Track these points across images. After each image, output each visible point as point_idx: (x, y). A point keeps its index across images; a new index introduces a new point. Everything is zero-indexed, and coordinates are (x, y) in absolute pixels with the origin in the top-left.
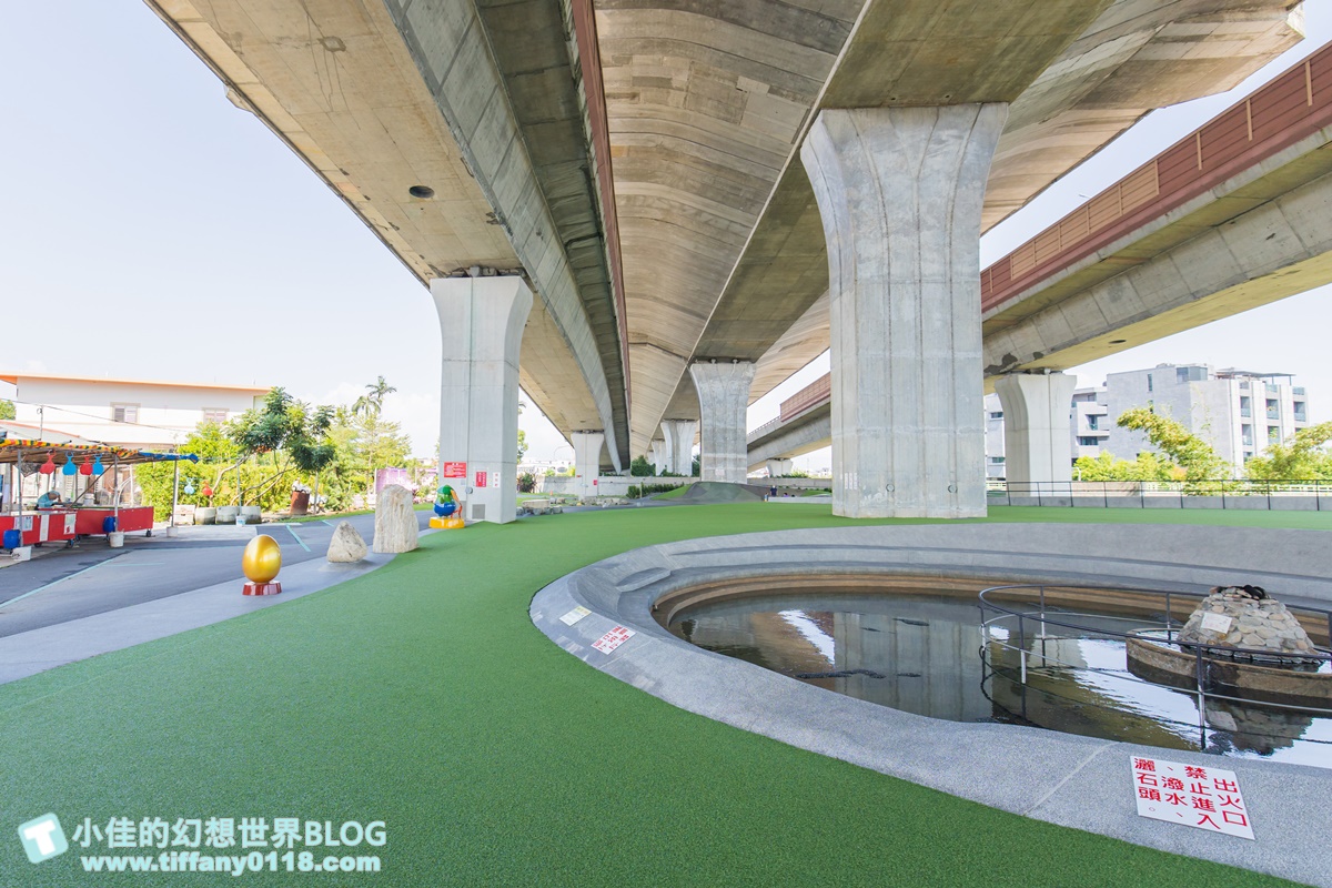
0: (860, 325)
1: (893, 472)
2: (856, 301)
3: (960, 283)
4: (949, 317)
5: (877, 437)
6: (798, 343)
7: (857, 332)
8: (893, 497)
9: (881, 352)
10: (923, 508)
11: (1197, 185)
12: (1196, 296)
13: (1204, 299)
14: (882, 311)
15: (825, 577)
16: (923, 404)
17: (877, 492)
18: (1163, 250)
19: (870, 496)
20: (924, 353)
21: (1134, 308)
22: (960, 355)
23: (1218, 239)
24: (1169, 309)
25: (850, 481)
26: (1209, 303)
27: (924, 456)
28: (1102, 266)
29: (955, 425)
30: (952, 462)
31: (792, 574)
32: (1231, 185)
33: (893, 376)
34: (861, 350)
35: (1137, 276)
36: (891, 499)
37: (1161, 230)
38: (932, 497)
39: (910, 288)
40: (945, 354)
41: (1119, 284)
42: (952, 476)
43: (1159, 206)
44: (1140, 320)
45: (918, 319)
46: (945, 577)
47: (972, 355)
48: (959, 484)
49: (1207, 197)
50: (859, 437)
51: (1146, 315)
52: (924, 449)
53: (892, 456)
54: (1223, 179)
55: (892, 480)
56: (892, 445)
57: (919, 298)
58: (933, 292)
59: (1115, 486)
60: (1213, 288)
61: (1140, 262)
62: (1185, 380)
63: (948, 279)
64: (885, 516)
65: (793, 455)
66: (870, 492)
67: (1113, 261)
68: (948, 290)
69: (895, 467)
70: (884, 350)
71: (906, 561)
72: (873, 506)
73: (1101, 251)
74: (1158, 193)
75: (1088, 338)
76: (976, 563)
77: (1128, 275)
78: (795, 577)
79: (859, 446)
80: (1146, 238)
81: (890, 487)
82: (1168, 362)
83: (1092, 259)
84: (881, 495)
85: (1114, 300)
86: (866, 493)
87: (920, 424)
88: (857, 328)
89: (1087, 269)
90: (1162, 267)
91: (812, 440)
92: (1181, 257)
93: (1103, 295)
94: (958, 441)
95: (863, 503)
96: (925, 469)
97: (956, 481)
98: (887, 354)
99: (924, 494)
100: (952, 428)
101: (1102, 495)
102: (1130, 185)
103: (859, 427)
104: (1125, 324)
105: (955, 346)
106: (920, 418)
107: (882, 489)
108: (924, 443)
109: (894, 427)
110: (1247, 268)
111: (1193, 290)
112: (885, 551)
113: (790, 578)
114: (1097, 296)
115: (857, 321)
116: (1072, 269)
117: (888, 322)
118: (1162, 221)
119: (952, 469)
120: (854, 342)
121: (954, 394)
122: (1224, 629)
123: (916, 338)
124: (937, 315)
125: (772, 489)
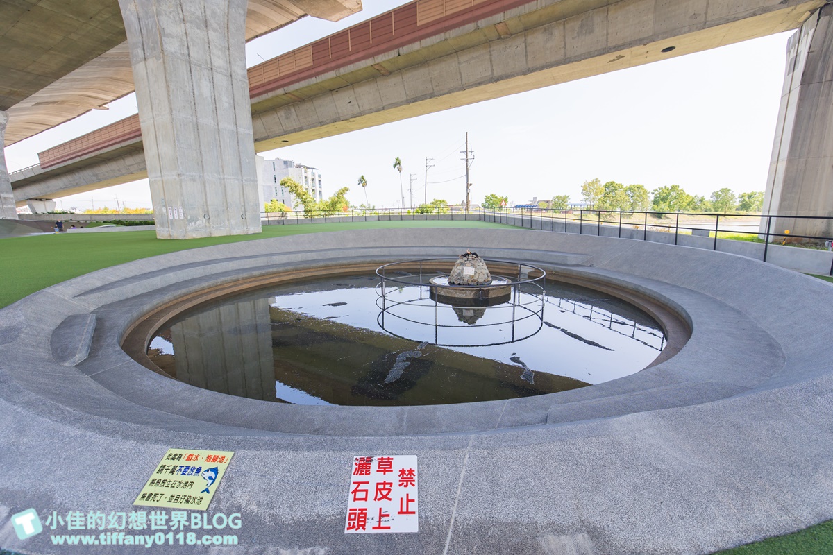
0: (171, 90)
1: (207, 206)
2: (165, 68)
3: (237, 80)
4: (232, 102)
5: (194, 180)
6: (54, 102)
7: (169, 96)
8: (209, 223)
9: (190, 117)
10: (228, 229)
11: (329, 66)
12: (322, 124)
13: (324, 126)
14: (187, 84)
15: (226, 285)
16: (222, 160)
17: (198, 220)
18: (310, 97)
19: (193, 223)
20: (219, 124)
21: (296, 125)
22: (241, 130)
23: (331, 98)
24: (311, 128)
25: (177, 213)
26: (325, 128)
27: (226, 196)
28: (284, 97)
29: (242, 176)
30: (242, 199)
31: (203, 289)
32: (343, 71)
33: (200, 136)
34: (174, 112)
35: (297, 107)
36: (208, 225)
37: (313, 85)
38: (233, 222)
39: (206, 72)
40: (231, 127)
41: (289, 110)
42: (243, 208)
43: (313, 71)
44: (298, 131)
45: (213, 97)
46: (296, 270)
47: (247, 131)
48: (247, 213)
49: (332, 74)
50: (181, 180)
51: (301, 129)
52: (225, 190)
53: (206, 195)
54: (338, 67)
55: (208, 212)
56: (205, 187)
57: (212, 81)
58: (221, 80)
59: (273, 214)
60: (328, 122)
61: (299, 100)
62: (287, 167)
63: (229, 74)
64: (205, 236)
65: (56, 196)
66: (193, 220)
67: (289, 95)
68: (230, 83)
69: (209, 203)
70: (192, 116)
71: (267, 264)
72: (196, 230)
73: (285, 88)
74: (312, 64)
75: (274, 137)
76: (304, 259)
77: (294, 106)
78: (206, 291)
79: (181, 186)
80: (306, 87)
81: (206, 216)
82: (280, 158)
83: (280, 91)
84: (201, 222)
85: (287, 118)
86: (191, 221)
87: (221, 173)
88: (168, 92)
89: (277, 96)
90: (308, 106)
91: (77, 185)
92: (317, 102)
93: (282, 114)
94: (244, 186)
95: (189, 228)
96: (227, 204)
97: (245, 212)
98: (195, 119)
99: (228, 220)
100: (240, 178)
101: (296, 218)
102: (299, 54)
103: (180, 172)
104: (292, 132)
105: (238, 123)
106: (221, 170)
107: (201, 218)
108: (225, 187)
109: (205, 174)
110: (341, 115)
111: (321, 121)
112: (253, 259)
113: (203, 292)
114: (279, 114)
115: (168, 87)
116: (270, 95)
117: (192, 94)
118: (314, 80)
119: (243, 204)
120: (166, 103)
121: (240, 155)
122: (473, 274)
123: (213, 112)
124: (225, 99)
125: (57, 223)
